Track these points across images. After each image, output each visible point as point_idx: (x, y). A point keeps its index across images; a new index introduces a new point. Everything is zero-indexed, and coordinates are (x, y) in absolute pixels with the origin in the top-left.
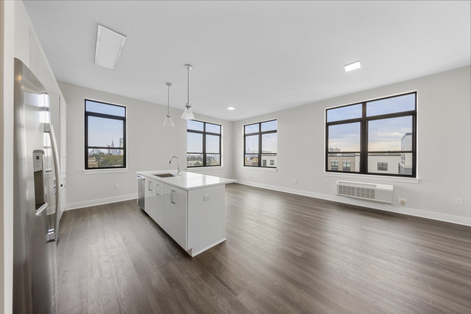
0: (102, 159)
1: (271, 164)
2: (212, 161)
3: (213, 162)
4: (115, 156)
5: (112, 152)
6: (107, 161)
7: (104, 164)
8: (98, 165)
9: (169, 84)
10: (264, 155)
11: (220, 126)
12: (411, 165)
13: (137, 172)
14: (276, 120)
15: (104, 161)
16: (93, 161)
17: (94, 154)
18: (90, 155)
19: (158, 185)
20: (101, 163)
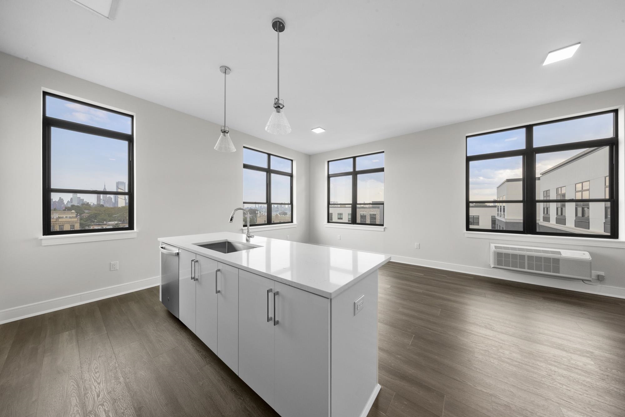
0: (87, 213)
1: (339, 219)
2: (259, 214)
3: (259, 216)
4: (108, 208)
5: (103, 202)
6: (95, 216)
7: (90, 220)
8: (79, 222)
9: (226, 70)
10: (333, 206)
11: (290, 161)
12: (522, 218)
13: (161, 239)
14: (383, 152)
15: (90, 215)
16: (71, 216)
17: (73, 206)
18: (66, 206)
19: (219, 270)
20: (85, 219)
